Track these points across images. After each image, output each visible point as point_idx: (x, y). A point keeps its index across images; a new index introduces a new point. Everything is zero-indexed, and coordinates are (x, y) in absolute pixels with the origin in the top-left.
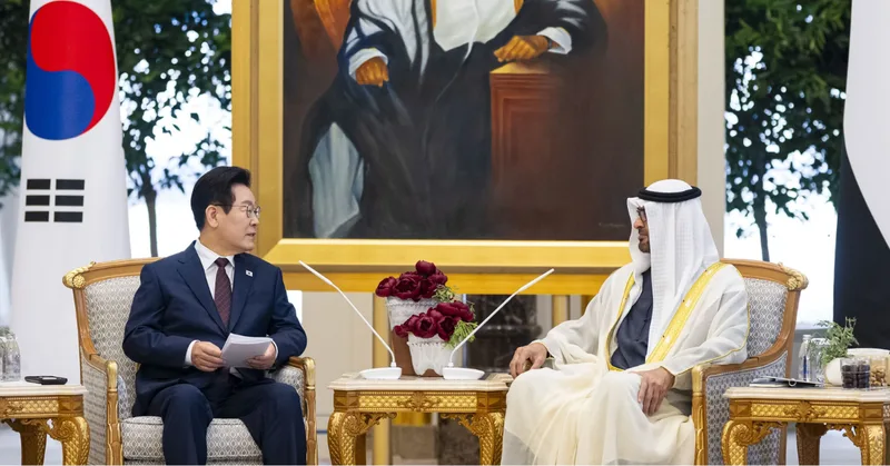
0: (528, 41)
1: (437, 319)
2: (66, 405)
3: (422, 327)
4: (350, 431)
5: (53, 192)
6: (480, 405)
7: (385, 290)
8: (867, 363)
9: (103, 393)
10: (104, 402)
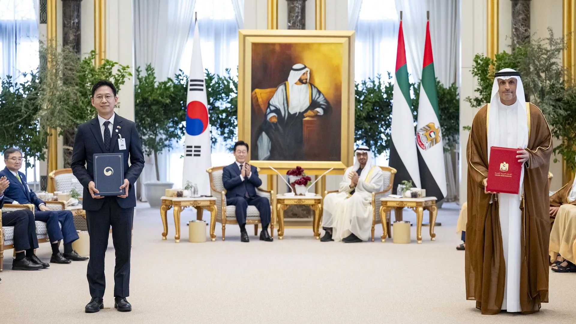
0: (312, 111)
1: (303, 181)
2: (212, 202)
3: (299, 183)
4: (282, 209)
5: (193, 149)
6: (315, 202)
7: (288, 173)
8: (417, 192)
9: (220, 199)
10: (221, 202)
